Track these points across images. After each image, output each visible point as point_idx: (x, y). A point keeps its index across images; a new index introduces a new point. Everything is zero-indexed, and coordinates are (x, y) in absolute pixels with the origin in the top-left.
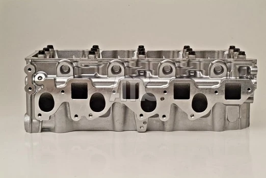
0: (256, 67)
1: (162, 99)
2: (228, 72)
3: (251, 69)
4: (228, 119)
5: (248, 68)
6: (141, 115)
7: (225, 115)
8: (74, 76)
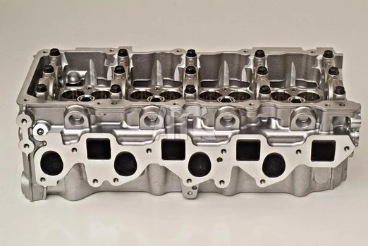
0: (359, 118)
1: (220, 160)
2: (318, 124)
3: (352, 121)
4: (314, 180)
5: (347, 119)
6: (189, 180)
7: (311, 176)
8: (90, 127)
